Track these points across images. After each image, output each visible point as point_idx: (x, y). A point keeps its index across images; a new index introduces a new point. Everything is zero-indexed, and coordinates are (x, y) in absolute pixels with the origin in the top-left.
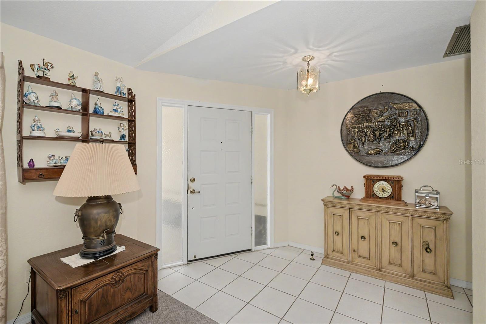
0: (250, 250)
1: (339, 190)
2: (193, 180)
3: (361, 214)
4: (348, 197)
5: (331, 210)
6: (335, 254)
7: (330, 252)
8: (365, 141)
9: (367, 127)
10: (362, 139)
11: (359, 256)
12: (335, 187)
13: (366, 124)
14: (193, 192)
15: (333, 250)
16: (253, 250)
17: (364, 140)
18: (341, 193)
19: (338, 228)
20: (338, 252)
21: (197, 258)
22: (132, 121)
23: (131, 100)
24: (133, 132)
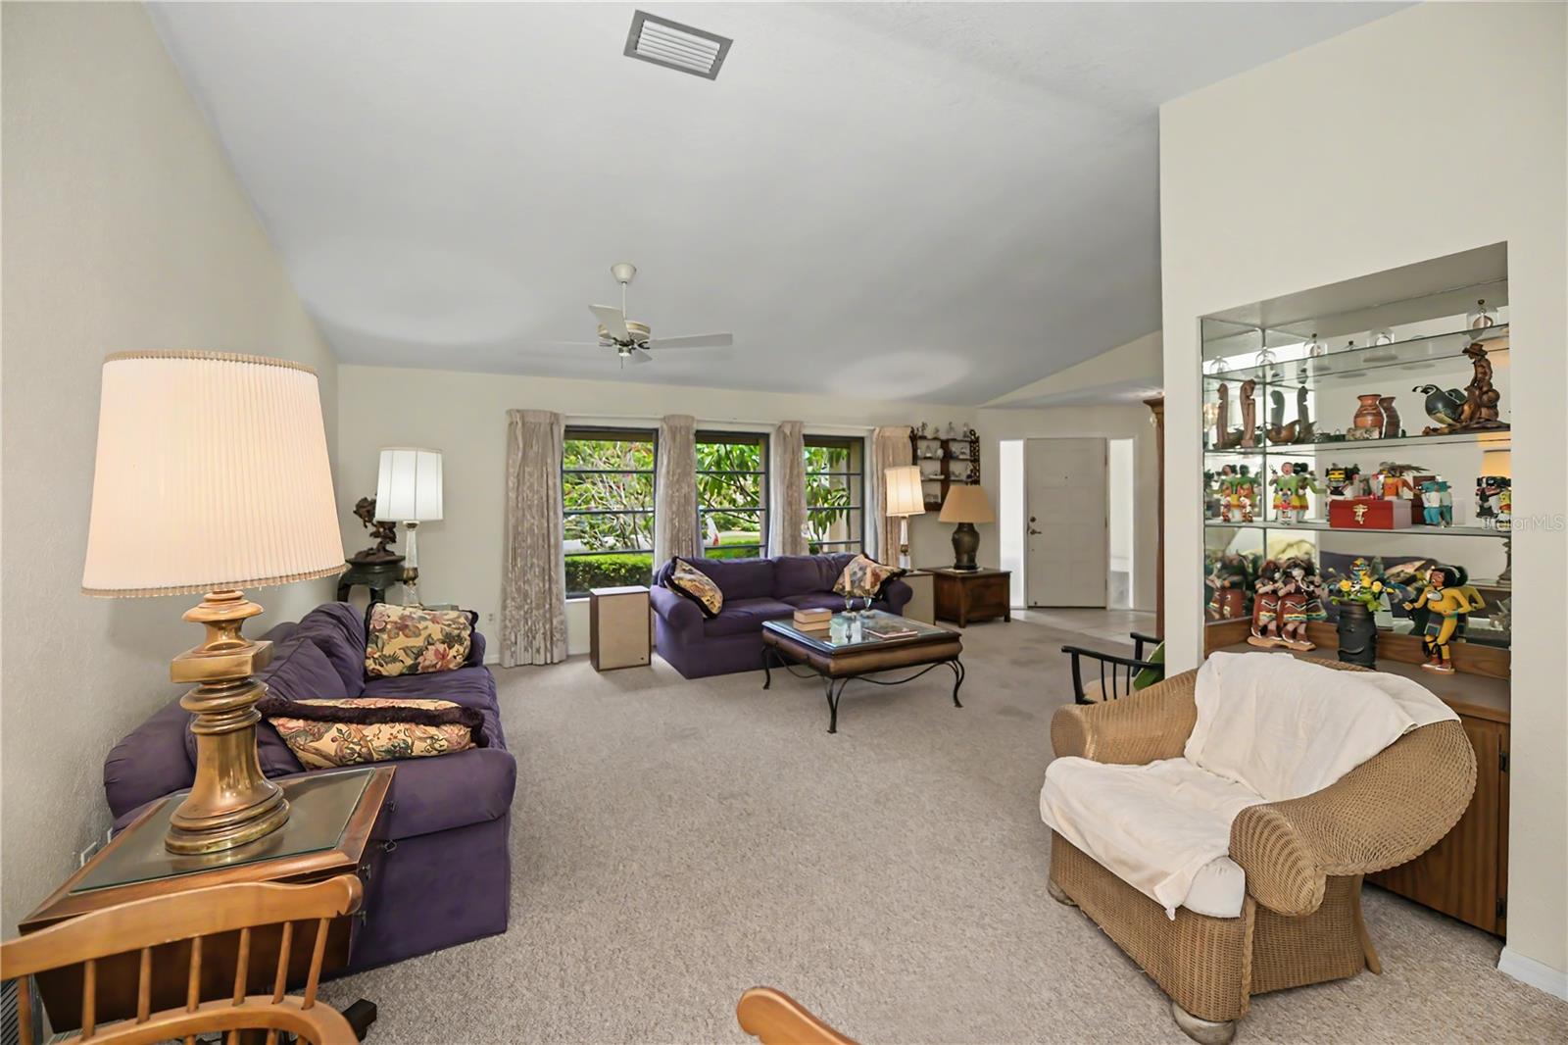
0: (1104, 608)
2: (1033, 520)
14: (1033, 532)
16: (1108, 608)
21: (1039, 604)
22: (975, 459)
23: (974, 442)
24: (976, 470)
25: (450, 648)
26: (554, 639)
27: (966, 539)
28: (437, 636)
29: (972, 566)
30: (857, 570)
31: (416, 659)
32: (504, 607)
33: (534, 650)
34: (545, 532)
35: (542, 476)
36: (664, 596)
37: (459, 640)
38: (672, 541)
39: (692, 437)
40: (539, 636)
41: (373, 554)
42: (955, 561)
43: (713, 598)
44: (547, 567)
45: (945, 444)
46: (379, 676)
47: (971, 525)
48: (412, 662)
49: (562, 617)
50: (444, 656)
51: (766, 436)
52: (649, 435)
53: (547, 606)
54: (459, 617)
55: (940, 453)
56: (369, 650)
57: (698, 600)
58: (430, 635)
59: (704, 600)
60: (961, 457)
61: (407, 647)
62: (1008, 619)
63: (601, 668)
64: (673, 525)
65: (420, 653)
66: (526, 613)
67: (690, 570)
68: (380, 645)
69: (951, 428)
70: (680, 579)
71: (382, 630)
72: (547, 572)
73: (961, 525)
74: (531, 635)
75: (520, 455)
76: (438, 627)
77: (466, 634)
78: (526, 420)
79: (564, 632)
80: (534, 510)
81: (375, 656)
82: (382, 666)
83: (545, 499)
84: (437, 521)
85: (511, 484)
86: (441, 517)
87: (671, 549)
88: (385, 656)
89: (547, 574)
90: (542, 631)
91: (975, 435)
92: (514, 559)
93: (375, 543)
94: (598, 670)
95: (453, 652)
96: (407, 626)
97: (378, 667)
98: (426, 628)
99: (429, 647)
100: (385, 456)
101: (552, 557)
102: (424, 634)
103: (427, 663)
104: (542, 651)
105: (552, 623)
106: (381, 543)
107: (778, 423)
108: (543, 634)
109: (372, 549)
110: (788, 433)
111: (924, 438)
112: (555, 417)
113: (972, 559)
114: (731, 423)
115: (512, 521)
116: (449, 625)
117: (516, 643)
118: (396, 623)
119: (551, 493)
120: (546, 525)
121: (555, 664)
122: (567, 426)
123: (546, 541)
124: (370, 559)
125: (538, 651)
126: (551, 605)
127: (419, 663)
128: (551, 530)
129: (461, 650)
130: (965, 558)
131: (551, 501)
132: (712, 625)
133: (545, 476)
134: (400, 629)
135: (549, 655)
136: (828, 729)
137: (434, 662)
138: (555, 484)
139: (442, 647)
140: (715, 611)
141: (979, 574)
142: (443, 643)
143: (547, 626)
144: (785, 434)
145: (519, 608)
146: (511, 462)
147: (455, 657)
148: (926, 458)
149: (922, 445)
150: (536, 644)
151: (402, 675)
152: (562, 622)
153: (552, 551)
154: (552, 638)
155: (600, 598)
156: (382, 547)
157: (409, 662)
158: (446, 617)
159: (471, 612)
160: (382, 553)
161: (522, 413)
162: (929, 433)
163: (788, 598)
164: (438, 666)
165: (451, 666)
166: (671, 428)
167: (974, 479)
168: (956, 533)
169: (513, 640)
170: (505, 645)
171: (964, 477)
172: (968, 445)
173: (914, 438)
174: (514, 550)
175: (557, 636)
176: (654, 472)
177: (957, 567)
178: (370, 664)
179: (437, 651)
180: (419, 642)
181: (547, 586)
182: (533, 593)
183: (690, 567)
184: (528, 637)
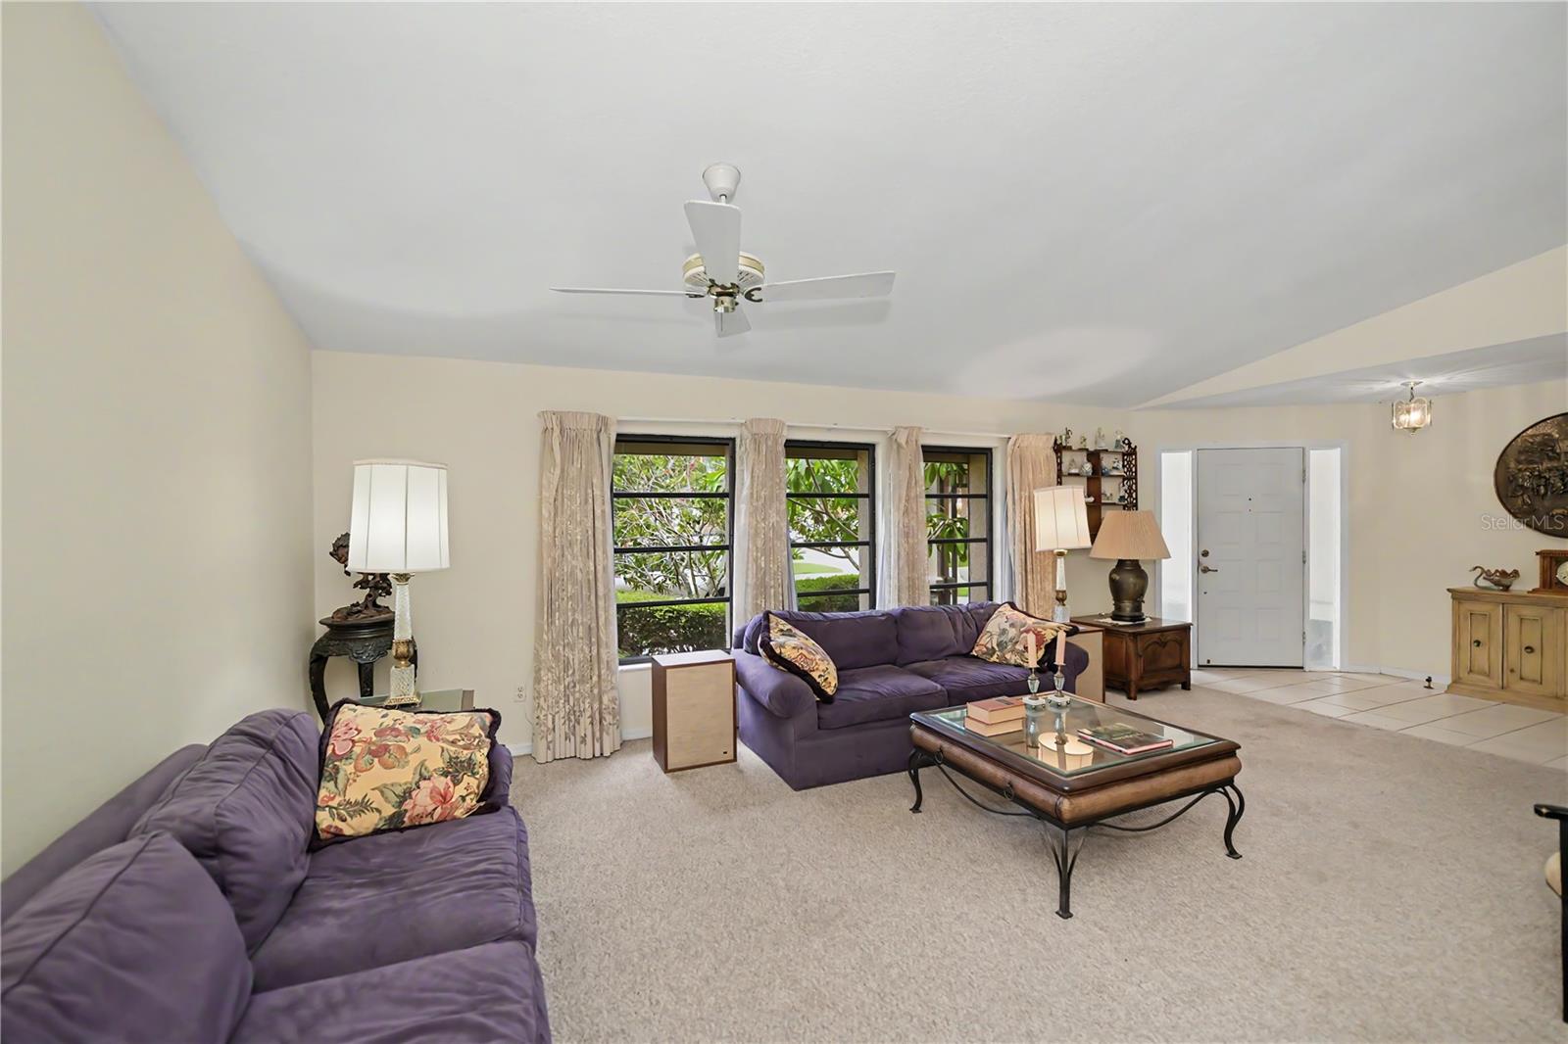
0: (1302, 668)
1: (1488, 575)
2: (1205, 554)
3: (1528, 612)
4: (1507, 588)
5: (1468, 606)
6: (1474, 677)
7: (1464, 674)
8: (1546, 493)
9: (1550, 470)
10: (1538, 491)
11: (1521, 678)
12: (1479, 571)
13: (1547, 464)
14: (1206, 570)
15: (1471, 671)
16: (1307, 669)
17: (1543, 491)
18: (1491, 581)
19: (1480, 636)
20: (1480, 673)
21: (1211, 663)
22: (1131, 478)
23: (1130, 454)
24: (1132, 491)
25: (455, 785)
26: (605, 723)
27: (1130, 580)
28: (436, 762)
29: (1137, 617)
30: (1007, 626)
31: (401, 803)
32: (538, 680)
33: (578, 739)
34: (592, 577)
35: (586, 502)
36: (756, 668)
37: (470, 766)
38: (756, 587)
39: (781, 449)
40: (585, 720)
41: (359, 612)
42: (1113, 608)
43: (826, 672)
44: (594, 625)
45: (1094, 457)
46: (339, 838)
47: (1135, 564)
48: (394, 810)
49: (614, 693)
50: (444, 798)
51: (870, 448)
52: (722, 446)
53: (595, 678)
54: (470, 725)
55: (1088, 467)
56: (323, 793)
57: (805, 675)
58: (422, 764)
59: (815, 675)
60: (1115, 473)
61: (385, 786)
62: (1186, 686)
63: (669, 768)
64: (758, 567)
65: (407, 795)
66: (566, 688)
67: (790, 630)
68: (341, 786)
69: (1100, 436)
70: (782, 646)
71: (347, 756)
72: (594, 631)
73: (1121, 563)
74: (573, 717)
75: (558, 471)
76: (435, 747)
77: (481, 757)
78: (566, 425)
79: (616, 713)
80: (576, 549)
81: (334, 803)
82: (344, 820)
83: (590, 533)
84: (442, 571)
85: (545, 513)
86: (446, 564)
87: (756, 598)
88: (349, 803)
89: (592, 633)
90: (588, 714)
91: (1129, 444)
92: (551, 614)
93: (361, 595)
94: (666, 770)
95: (460, 790)
96: (386, 748)
97: (338, 823)
98: (418, 749)
99: (423, 784)
100: (361, 472)
101: (601, 613)
102: (414, 761)
103: (418, 810)
104: (589, 739)
105: (601, 703)
106: (369, 595)
107: (890, 429)
108: (591, 717)
109: (358, 604)
110: (904, 444)
111: (1069, 448)
112: (603, 422)
113: (1138, 608)
114: (829, 430)
115: (548, 562)
116: (453, 743)
117: (554, 729)
118: (369, 742)
119: (598, 524)
120: (593, 568)
121: (608, 757)
122: (618, 435)
123: (593, 591)
124: (351, 620)
125: (584, 740)
126: (599, 676)
127: (406, 811)
128: (599, 575)
129: (473, 782)
130: (1127, 606)
131: (599, 536)
132: (828, 712)
133: (590, 501)
134: (374, 754)
135: (597, 745)
136: (1057, 909)
137: (430, 809)
138: (603, 512)
139: (441, 783)
140: (830, 691)
141: (1147, 627)
142: (445, 774)
143: (596, 706)
144: (899, 446)
145: (558, 681)
146: (545, 482)
147: (463, 798)
148: (1070, 475)
149: (1066, 457)
150: (580, 731)
151: (377, 832)
152: (613, 700)
153: (601, 603)
154: (601, 722)
155: (668, 671)
156: (371, 603)
157: (389, 810)
158: (450, 727)
159: (490, 711)
160: (372, 611)
161: (560, 417)
162: (1075, 443)
163: (916, 665)
164: (436, 817)
165: (458, 813)
166: (754, 435)
167: (1130, 503)
168: (1114, 571)
169: (550, 725)
170: (538, 729)
171: (1116, 500)
172: (1120, 457)
173: (1059, 449)
174: (551, 602)
175: (609, 718)
176: (730, 495)
177: (1115, 617)
178: (324, 819)
179: (434, 790)
180: (404, 776)
181: (595, 652)
182: (576, 661)
183: (789, 627)
184: (570, 720)
